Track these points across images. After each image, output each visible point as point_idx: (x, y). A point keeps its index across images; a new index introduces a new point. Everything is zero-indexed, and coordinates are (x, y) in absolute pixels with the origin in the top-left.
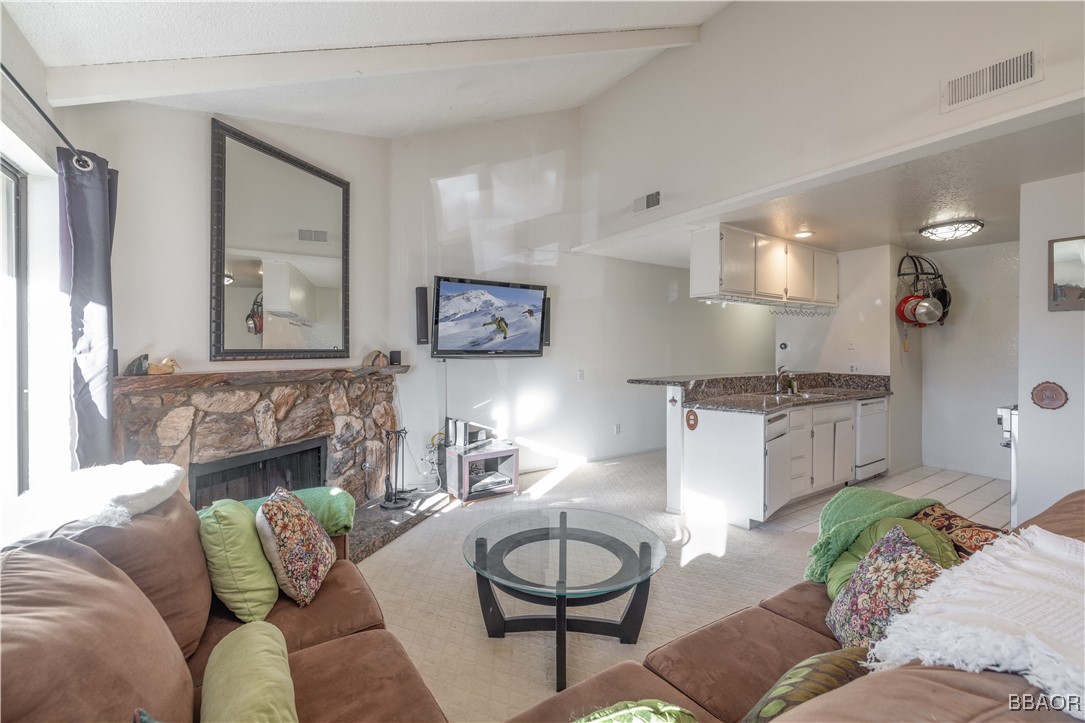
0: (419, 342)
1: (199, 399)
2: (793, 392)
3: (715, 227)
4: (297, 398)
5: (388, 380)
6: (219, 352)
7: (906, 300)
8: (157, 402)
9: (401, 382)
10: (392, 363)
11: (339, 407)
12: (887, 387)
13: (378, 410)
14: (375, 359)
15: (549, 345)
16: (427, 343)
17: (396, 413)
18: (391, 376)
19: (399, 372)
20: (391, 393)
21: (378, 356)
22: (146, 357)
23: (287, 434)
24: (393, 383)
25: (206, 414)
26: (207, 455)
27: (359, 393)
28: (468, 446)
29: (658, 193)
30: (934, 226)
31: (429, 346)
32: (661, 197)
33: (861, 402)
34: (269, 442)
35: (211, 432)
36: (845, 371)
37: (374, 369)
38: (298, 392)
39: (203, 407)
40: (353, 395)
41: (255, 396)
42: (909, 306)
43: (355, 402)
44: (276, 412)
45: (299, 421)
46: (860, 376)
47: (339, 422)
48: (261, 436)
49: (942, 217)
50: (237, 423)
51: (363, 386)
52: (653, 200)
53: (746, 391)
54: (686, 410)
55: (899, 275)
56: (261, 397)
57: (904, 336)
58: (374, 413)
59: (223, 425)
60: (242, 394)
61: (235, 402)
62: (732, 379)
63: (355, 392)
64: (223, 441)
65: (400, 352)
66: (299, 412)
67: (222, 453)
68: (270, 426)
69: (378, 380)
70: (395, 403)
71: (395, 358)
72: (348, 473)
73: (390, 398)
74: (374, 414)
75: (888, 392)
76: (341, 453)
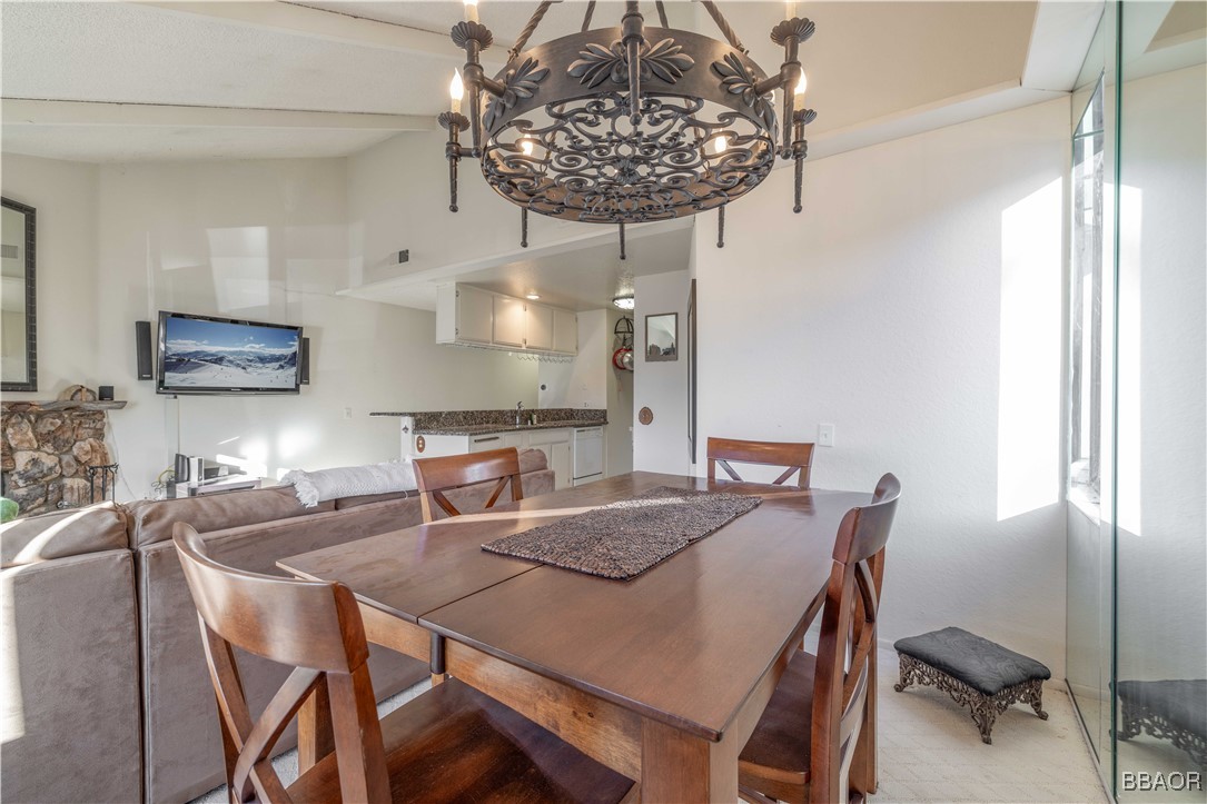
0: (140, 378)
2: (532, 423)
3: (451, 285)
5: (98, 416)
7: (619, 351)
9: (114, 419)
10: (101, 399)
11: (22, 442)
12: (605, 417)
13: (81, 448)
14: (75, 393)
15: (308, 383)
16: (151, 378)
17: (108, 450)
18: (101, 412)
19: (110, 408)
20: (101, 429)
21: (80, 390)
24: (105, 420)
27: (53, 428)
28: (203, 481)
29: (407, 251)
30: (618, 298)
31: (154, 383)
32: (410, 255)
33: (576, 429)
36: (581, 407)
37: (73, 404)
40: (43, 430)
42: (620, 356)
43: (46, 438)
46: (590, 411)
47: (22, 458)
49: (623, 292)
51: (59, 421)
52: (404, 256)
53: (488, 422)
54: (417, 436)
55: (616, 333)
57: (619, 378)
58: (74, 449)
62: (472, 412)
63: (46, 427)
65: (112, 388)
69: (82, 416)
70: (108, 440)
71: (106, 393)
73: (99, 434)
74: (75, 451)
75: (605, 422)
76: (25, 489)
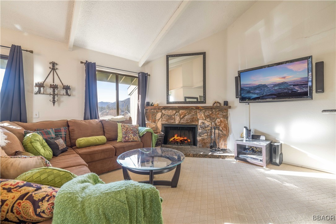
1: (163, 111)
4: (186, 113)
6: (168, 102)
8: (156, 111)
10: (224, 105)
11: (200, 117)
13: (217, 121)
15: (323, 92)
20: (225, 115)
21: (216, 103)
22: (153, 103)
23: (182, 121)
24: (228, 112)
25: (164, 114)
26: (164, 122)
27: (209, 114)
28: (251, 140)
34: (177, 122)
35: (165, 118)
38: (186, 112)
39: (164, 113)
40: (206, 114)
41: (174, 112)
43: (207, 117)
44: (180, 116)
45: (186, 119)
47: (200, 121)
48: (176, 121)
50: (170, 117)
51: (211, 112)
56: (176, 112)
59: (167, 117)
60: (171, 111)
61: (170, 112)
63: (207, 114)
64: (167, 120)
65: (228, 101)
66: (186, 117)
67: (166, 123)
68: (178, 119)
69: (219, 111)
71: (226, 103)
72: (204, 137)
76: (201, 130)
